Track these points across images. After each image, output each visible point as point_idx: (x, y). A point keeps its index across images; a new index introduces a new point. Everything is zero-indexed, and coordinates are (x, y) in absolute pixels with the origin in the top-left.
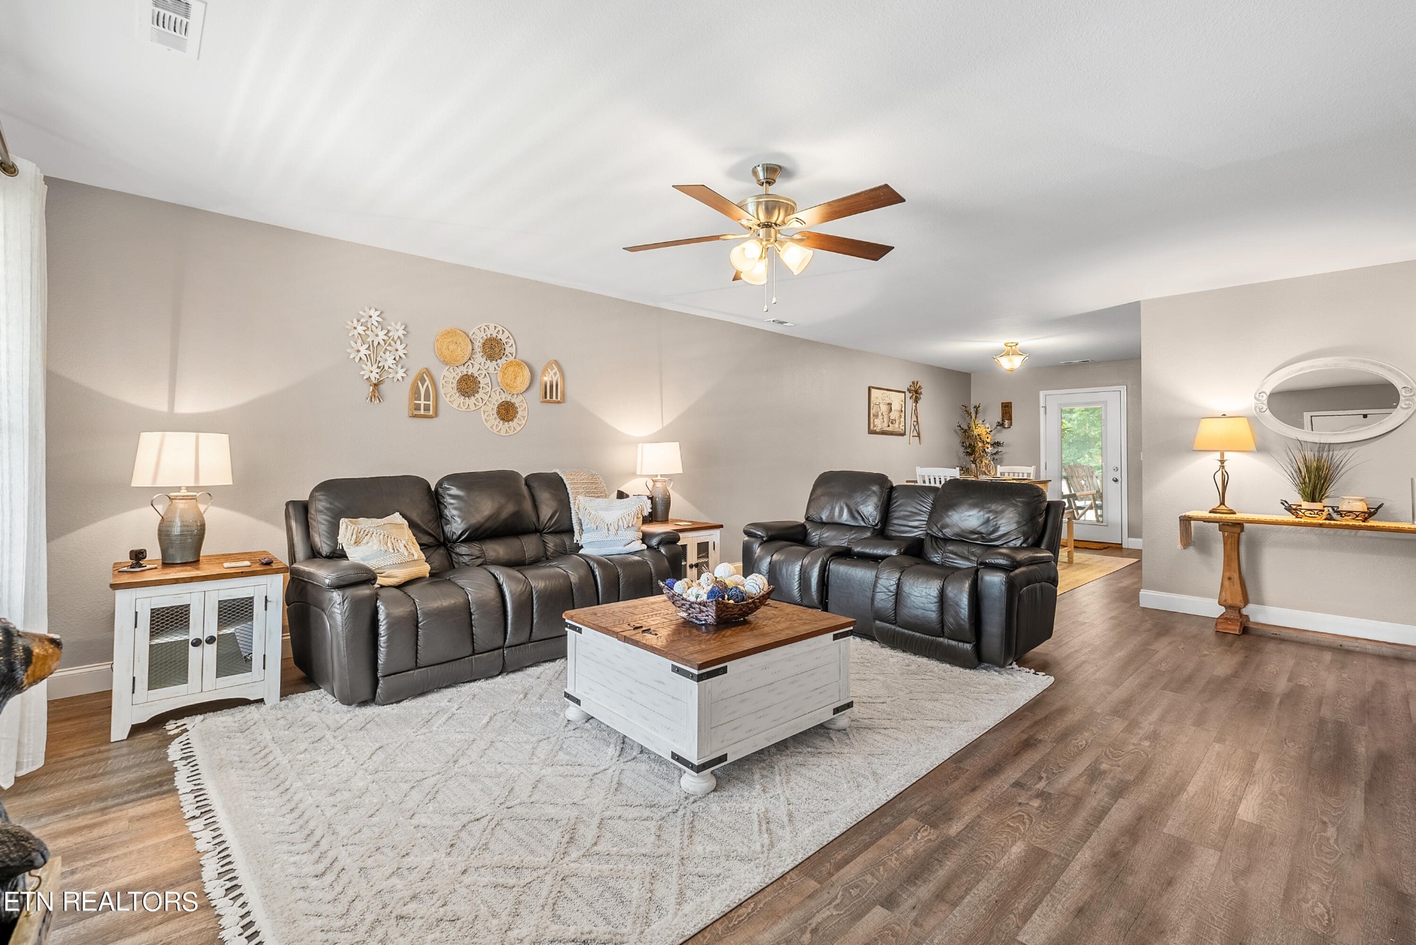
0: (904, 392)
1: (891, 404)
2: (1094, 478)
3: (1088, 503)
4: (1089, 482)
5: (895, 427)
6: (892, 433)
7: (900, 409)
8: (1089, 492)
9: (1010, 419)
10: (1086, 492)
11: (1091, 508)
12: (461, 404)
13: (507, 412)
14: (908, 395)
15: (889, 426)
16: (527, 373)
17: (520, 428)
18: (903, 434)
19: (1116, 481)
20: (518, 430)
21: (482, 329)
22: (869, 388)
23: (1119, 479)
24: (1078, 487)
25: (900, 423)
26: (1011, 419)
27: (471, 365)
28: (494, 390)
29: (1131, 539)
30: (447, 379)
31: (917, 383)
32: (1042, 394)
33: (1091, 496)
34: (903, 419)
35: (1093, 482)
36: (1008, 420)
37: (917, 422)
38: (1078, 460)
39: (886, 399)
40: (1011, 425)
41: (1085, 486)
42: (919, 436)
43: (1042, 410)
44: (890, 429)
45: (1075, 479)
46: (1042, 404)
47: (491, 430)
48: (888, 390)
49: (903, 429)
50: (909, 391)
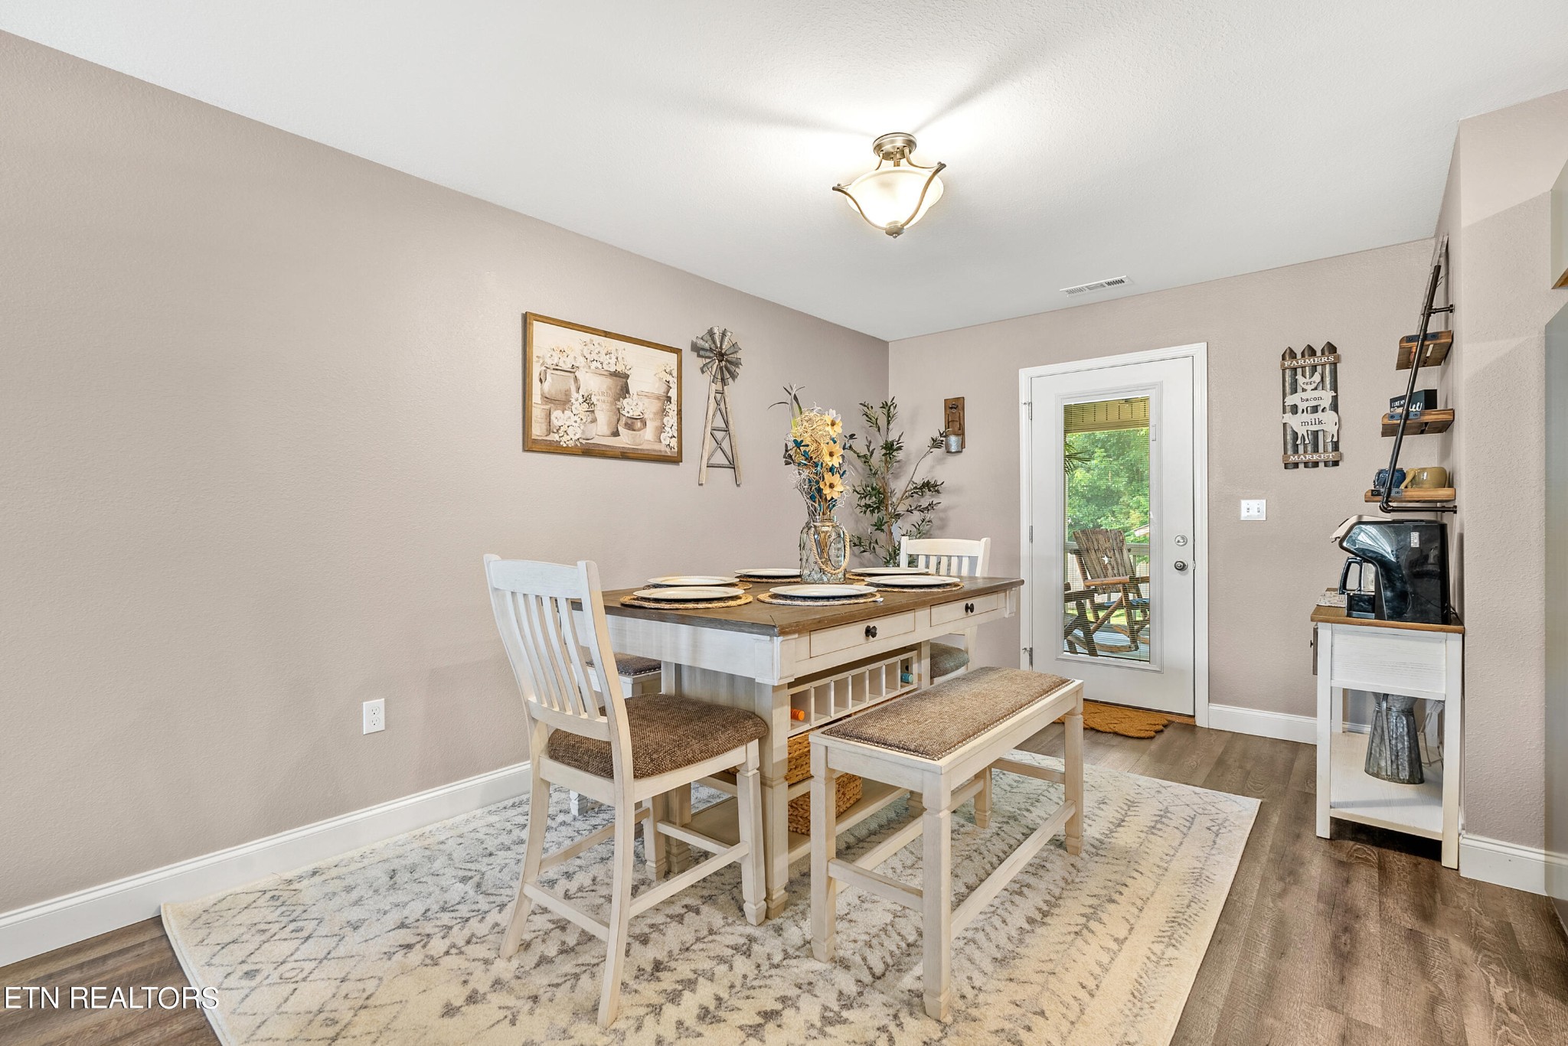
0: (677, 351)
1: (627, 376)
2: (1125, 552)
3: (1116, 597)
4: (1116, 560)
5: (645, 439)
6: (625, 455)
7: (662, 391)
8: (1117, 579)
9: (961, 432)
10: (1110, 580)
11: (1119, 606)
14: (692, 362)
15: (616, 434)
18: (675, 459)
19: (1182, 568)
22: (527, 320)
23: (1189, 562)
24: (1098, 568)
25: (662, 429)
26: (963, 434)
29: (1215, 707)
31: (724, 334)
32: (1024, 374)
33: (1121, 587)
34: (671, 420)
35: (1122, 559)
36: (957, 435)
37: (727, 430)
38: (1099, 521)
39: (603, 358)
40: (963, 445)
41: (1109, 567)
42: (732, 465)
43: (1024, 411)
44: (625, 440)
45: (1093, 555)
46: (1023, 398)
48: (607, 334)
49: (674, 443)
50: (695, 348)
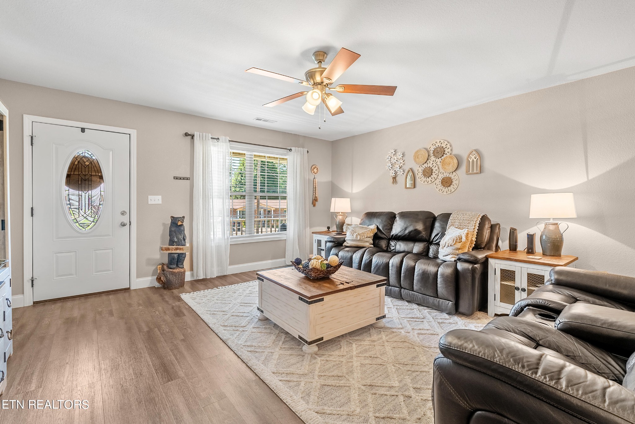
12: (425, 181)
13: (447, 182)
16: (455, 161)
17: (454, 190)
20: (453, 191)
21: (434, 145)
27: (429, 163)
28: (440, 172)
30: (419, 171)
47: (439, 192)
